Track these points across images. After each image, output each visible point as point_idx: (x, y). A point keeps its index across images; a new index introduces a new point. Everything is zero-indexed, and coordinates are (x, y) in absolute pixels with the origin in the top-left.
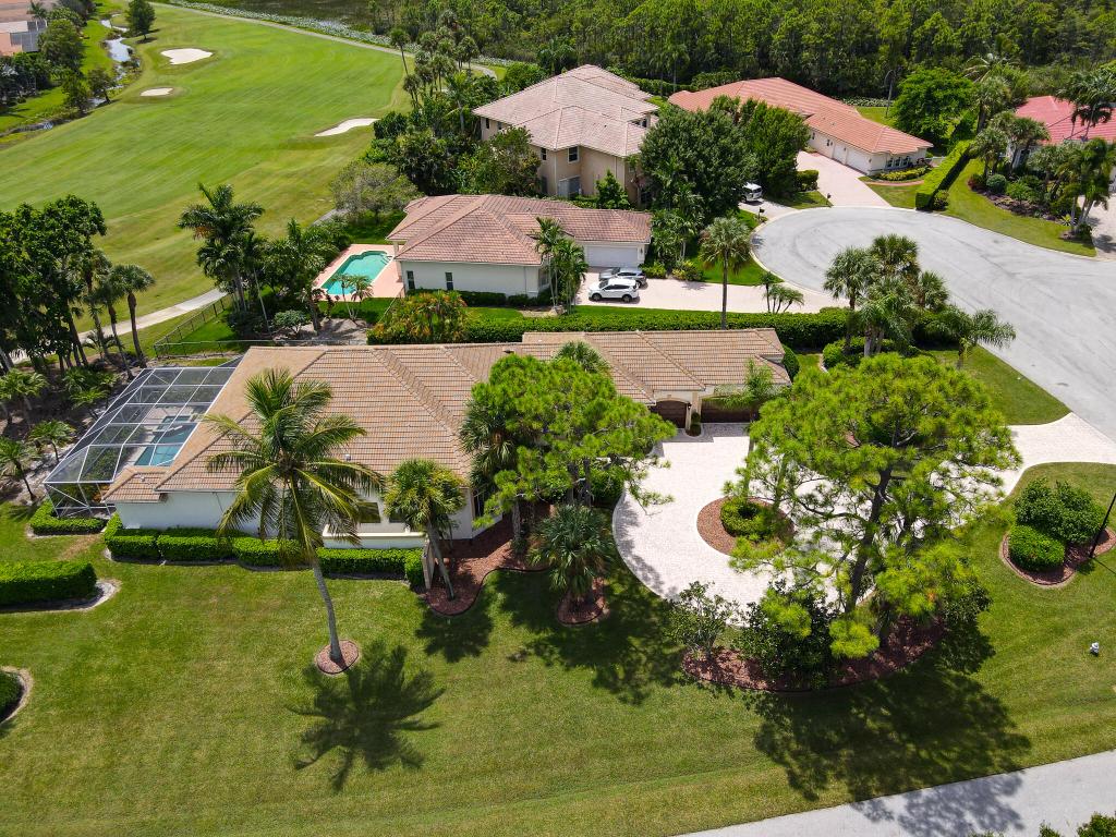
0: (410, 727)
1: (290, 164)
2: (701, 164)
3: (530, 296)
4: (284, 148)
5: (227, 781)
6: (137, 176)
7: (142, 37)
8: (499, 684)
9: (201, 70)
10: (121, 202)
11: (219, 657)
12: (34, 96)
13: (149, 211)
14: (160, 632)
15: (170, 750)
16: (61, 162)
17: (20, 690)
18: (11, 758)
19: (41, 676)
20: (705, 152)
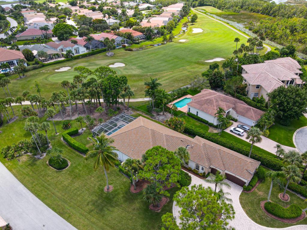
0: (108, 209)
1: (193, 68)
2: (286, 104)
3: (214, 125)
4: (195, 63)
5: (78, 200)
6: (162, 63)
7: (192, 23)
8: (128, 212)
9: (198, 35)
10: (154, 69)
11: (93, 177)
12: (159, 37)
13: (157, 73)
14: (90, 167)
15: (76, 189)
16: (151, 56)
17: (68, 165)
18: (58, 177)
19: (71, 165)
20: (289, 101)
